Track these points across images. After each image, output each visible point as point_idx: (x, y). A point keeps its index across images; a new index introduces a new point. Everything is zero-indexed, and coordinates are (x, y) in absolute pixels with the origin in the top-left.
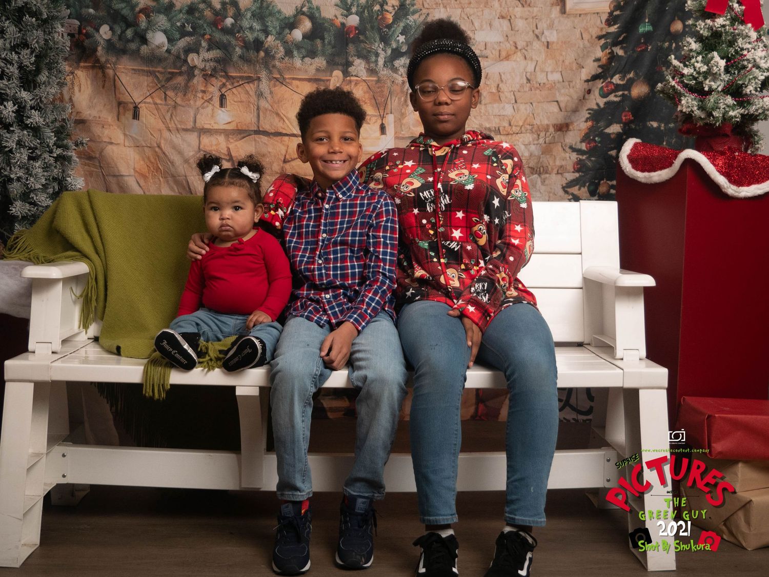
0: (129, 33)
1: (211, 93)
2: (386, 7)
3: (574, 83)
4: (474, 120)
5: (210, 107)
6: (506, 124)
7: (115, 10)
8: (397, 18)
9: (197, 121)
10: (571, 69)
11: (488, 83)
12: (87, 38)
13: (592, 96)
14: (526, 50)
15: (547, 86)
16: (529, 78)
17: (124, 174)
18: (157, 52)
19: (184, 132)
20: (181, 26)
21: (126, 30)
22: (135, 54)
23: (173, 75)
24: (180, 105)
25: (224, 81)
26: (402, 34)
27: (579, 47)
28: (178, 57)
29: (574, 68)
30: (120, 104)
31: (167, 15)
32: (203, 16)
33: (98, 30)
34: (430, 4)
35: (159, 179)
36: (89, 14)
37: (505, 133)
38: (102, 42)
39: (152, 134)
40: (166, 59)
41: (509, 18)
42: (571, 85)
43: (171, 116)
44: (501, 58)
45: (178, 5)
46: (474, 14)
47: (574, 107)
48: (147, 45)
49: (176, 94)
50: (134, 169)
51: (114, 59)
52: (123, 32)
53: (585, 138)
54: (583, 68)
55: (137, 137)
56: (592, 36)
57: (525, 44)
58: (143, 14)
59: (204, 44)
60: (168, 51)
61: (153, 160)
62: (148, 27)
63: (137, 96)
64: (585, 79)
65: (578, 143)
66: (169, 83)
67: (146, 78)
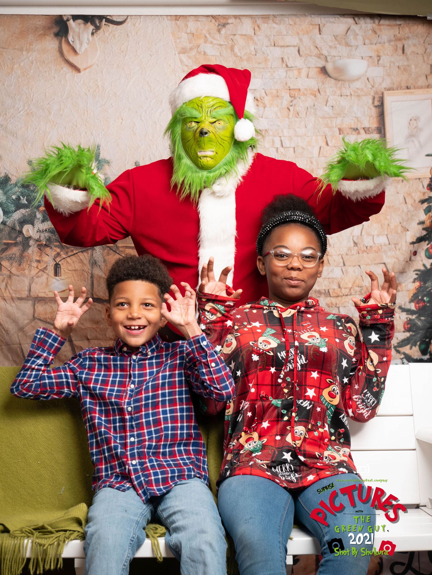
1: (46, 262)
3: (400, 245)
5: (45, 276)
6: (335, 287)
9: (32, 290)
10: (397, 232)
13: (418, 257)
15: (374, 249)
16: (356, 241)
19: (19, 301)
20: (16, 198)
23: (8, 246)
24: (15, 275)
25: (58, 250)
27: (403, 211)
28: (13, 228)
29: (399, 231)
31: (3, 189)
37: (335, 295)
42: (397, 247)
43: (6, 285)
45: (14, 180)
47: (401, 268)
49: (12, 264)
53: (414, 298)
54: (408, 230)
56: (415, 201)
59: (39, 216)
60: (4, 223)
64: (411, 241)
65: (407, 304)
66: (5, 254)
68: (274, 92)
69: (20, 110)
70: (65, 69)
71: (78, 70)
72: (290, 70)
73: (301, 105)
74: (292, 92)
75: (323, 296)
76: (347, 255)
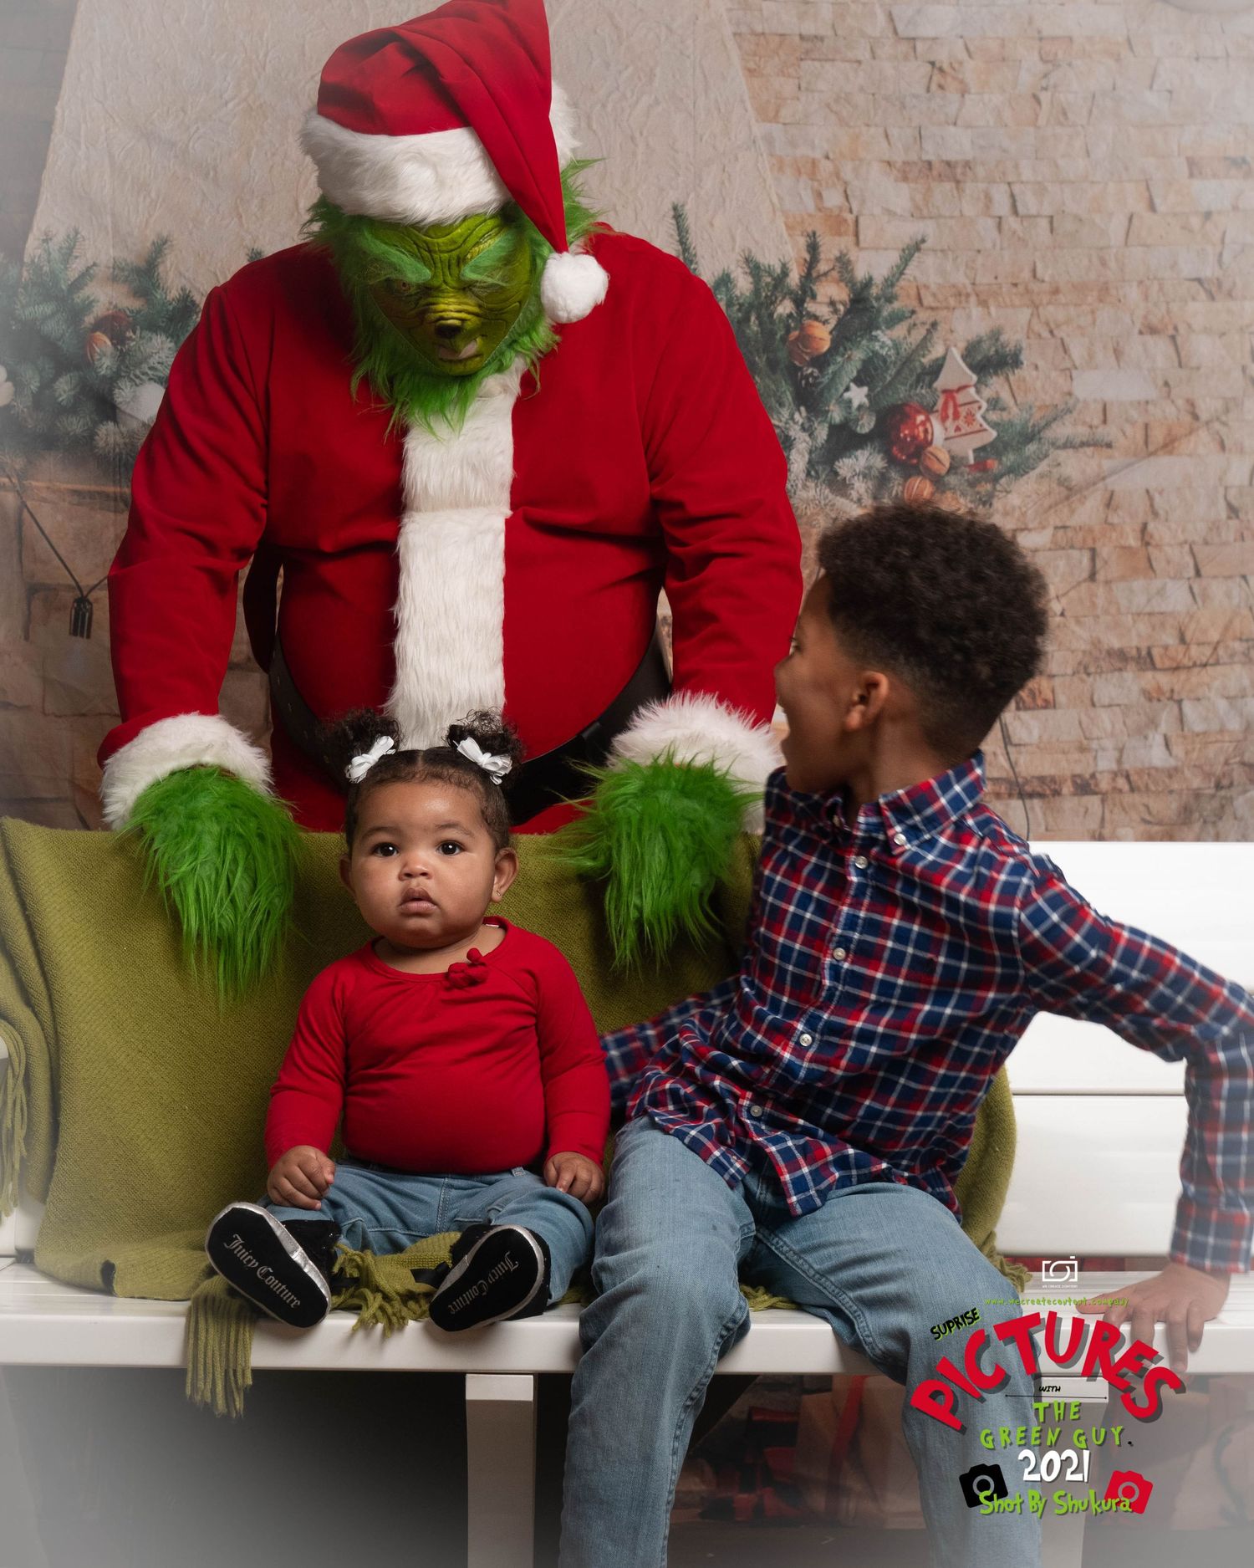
0: (64, 388)
2: (810, 306)
4: (1077, 629)
6: (1170, 639)
7: (24, 323)
8: (844, 336)
11: (1115, 519)
14: (1225, 424)
16: (1235, 503)
17: (43, 795)
21: (54, 379)
22: (81, 449)
26: (859, 381)
30: (33, 590)
34: (941, 297)
37: (1168, 664)
41: (1171, 331)
44: (1151, 448)
46: (1068, 322)
48: (115, 420)
50: (72, 782)
51: (19, 463)
52: (47, 385)
55: (81, 688)
57: (1219, 405)
58: (104, 332)
62: (119, 369)
63: (88, 571)
67: (112, 515)
68: (994, 47)
69: (226, 96)
73: (1075, 85)
74: (1049, 48)
75: (1132, 666)
76: (1206, 543)
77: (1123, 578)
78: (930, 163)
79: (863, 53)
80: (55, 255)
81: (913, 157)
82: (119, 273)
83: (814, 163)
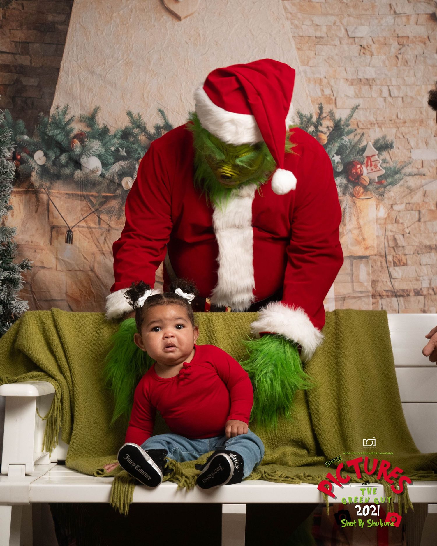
0: (63, 158)
2: (320, 128)
4: (414, 238)
7: (49, 136)
8: (332, 138)
11: (427, 200)
12: (21, 164)
17: (56, 298)
18: (91, 177)
20: (115, 150)
21: (60, 156)
22: (69, 179)
23: (107, 199)
24: (114, 229)
26: (337, 154)
28: (112, 181)
30: (53, 228)
31: (101, 141)
32: (137, 140)
33: (32, 156)
34: (365, 125)
35: (91, 303)
36: (24, 141)
38: (36, 168)
39: (85, 258)
40: (100, 183)
43: (105, 239)
45: (112, 131)
46: (409, 133)
48: (81, 169)
49: (110, 218)
50: (66, 294)
51: (48, 184)
52: (57, 157)
55: (70, 261)
58: (77, 139)
60: (102, 175)
61: (85, 284)
62: (82, 152)
63: (71, 220)
66: (103, 207)
67: (79, 202)
68: (382, 40)
69: (119, 59)
70: (165, 17)
71: (178, 18)
72: (398, 17)
73: (410, 53)
74: (401, 40)
75: (434, 251)
77: (430, 221)
78: (361, 79)
79: (337, 42)
80: (60, 113)
81: (355, 77)
82: (82, 119)
83: (321, 80)
